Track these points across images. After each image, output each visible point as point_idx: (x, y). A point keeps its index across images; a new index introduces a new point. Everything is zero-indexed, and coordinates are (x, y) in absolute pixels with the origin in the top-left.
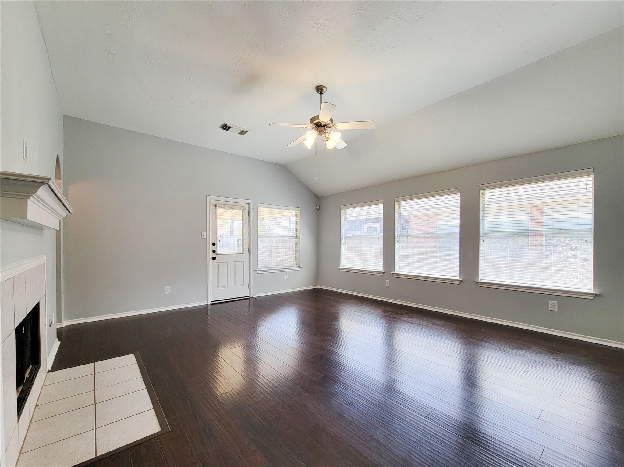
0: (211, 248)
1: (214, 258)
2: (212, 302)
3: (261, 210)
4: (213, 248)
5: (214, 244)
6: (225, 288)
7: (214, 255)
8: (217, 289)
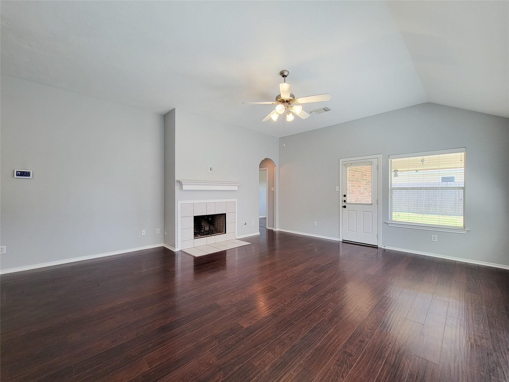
0: (342, 198)
1: (345, 207)
2: (343, 240)
3: (395, 162)
4: (344, 198)
5: (345, 196)
6: (355, 232)
7: (344, 204)
8: (347, 231)
